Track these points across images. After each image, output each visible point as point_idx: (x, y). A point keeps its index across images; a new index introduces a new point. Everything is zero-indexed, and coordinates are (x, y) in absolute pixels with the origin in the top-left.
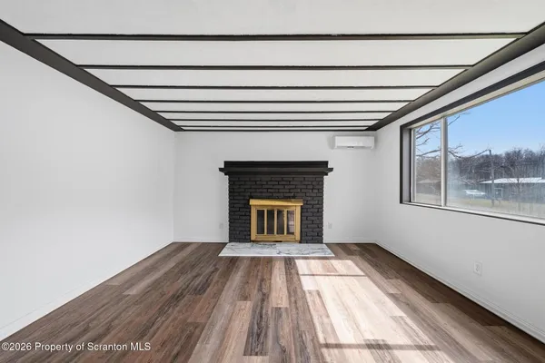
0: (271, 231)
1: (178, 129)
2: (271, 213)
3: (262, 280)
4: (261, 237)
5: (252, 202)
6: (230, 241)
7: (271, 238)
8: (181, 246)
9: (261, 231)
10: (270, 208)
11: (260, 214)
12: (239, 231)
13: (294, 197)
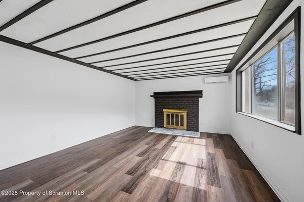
0: (173, 124)
1: (136, 80)
2: (172, 116)
3: (158, 141)
4: (168, 126)
5: (164, 110)
6: (156, 127)
7: (172, 127)
8: (137, 127)
9: (168, 123)
10: (172, 113)
11: (168, 116)
12: (159, 123)
13: (183, 108)
